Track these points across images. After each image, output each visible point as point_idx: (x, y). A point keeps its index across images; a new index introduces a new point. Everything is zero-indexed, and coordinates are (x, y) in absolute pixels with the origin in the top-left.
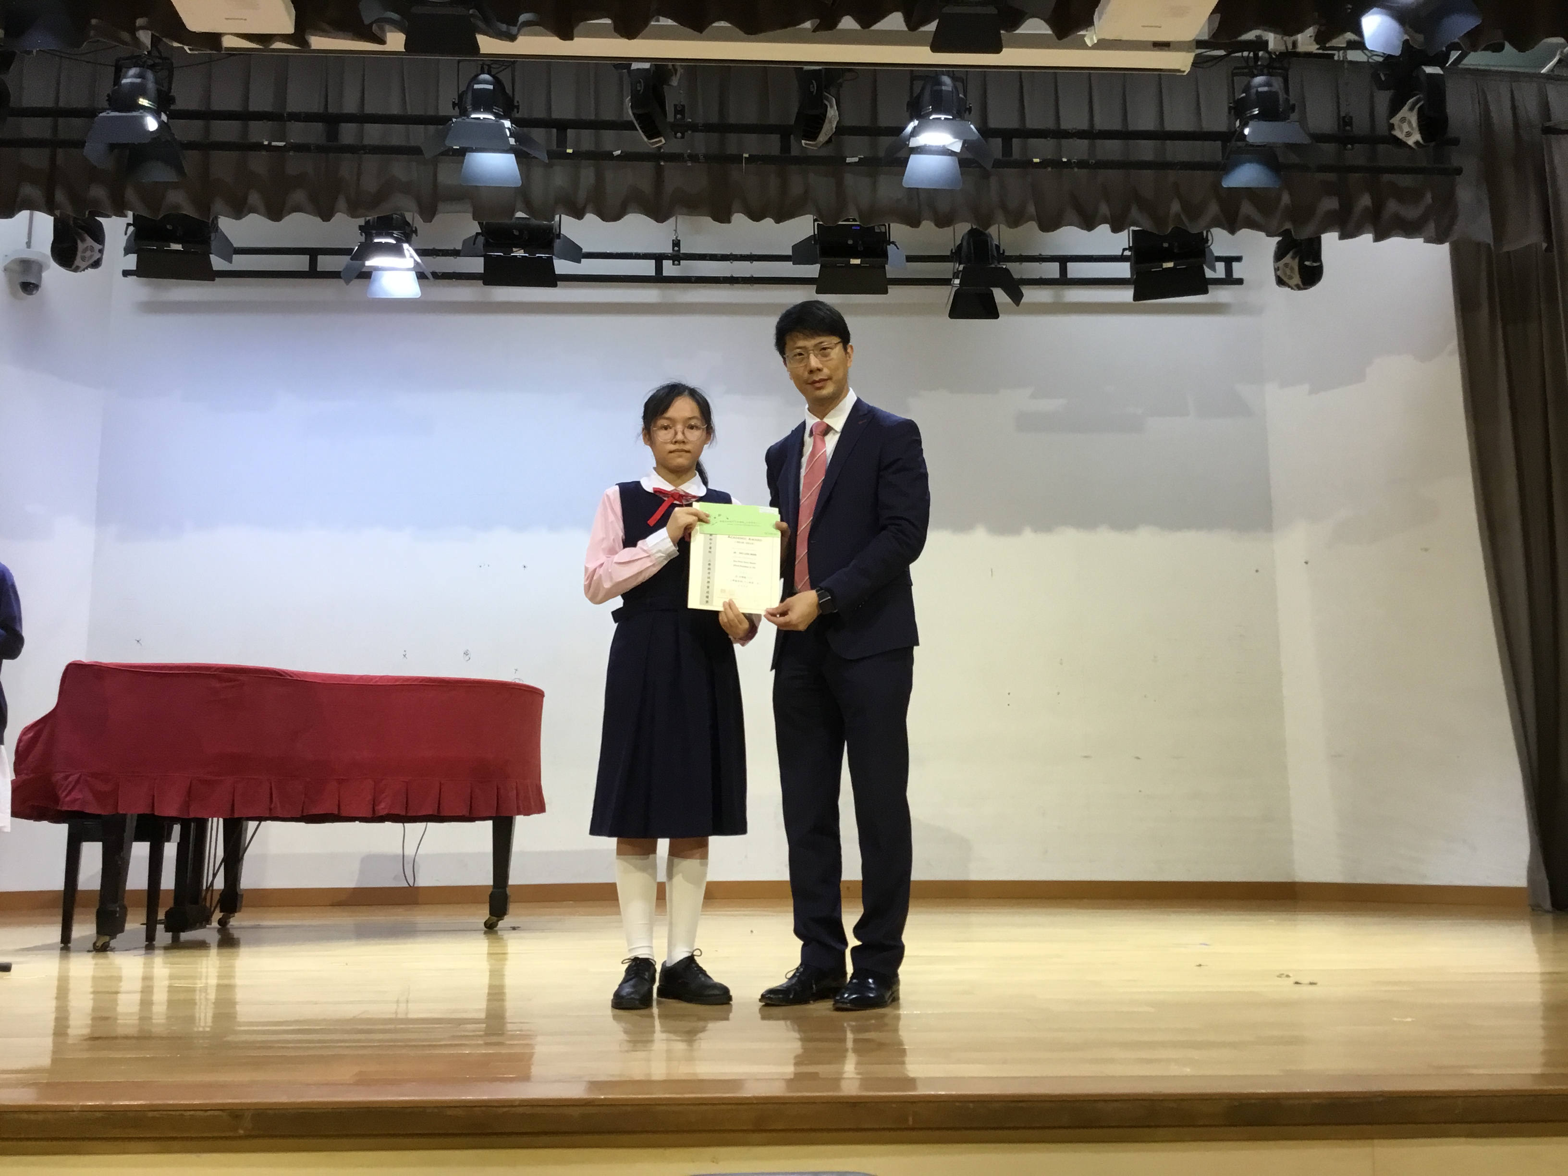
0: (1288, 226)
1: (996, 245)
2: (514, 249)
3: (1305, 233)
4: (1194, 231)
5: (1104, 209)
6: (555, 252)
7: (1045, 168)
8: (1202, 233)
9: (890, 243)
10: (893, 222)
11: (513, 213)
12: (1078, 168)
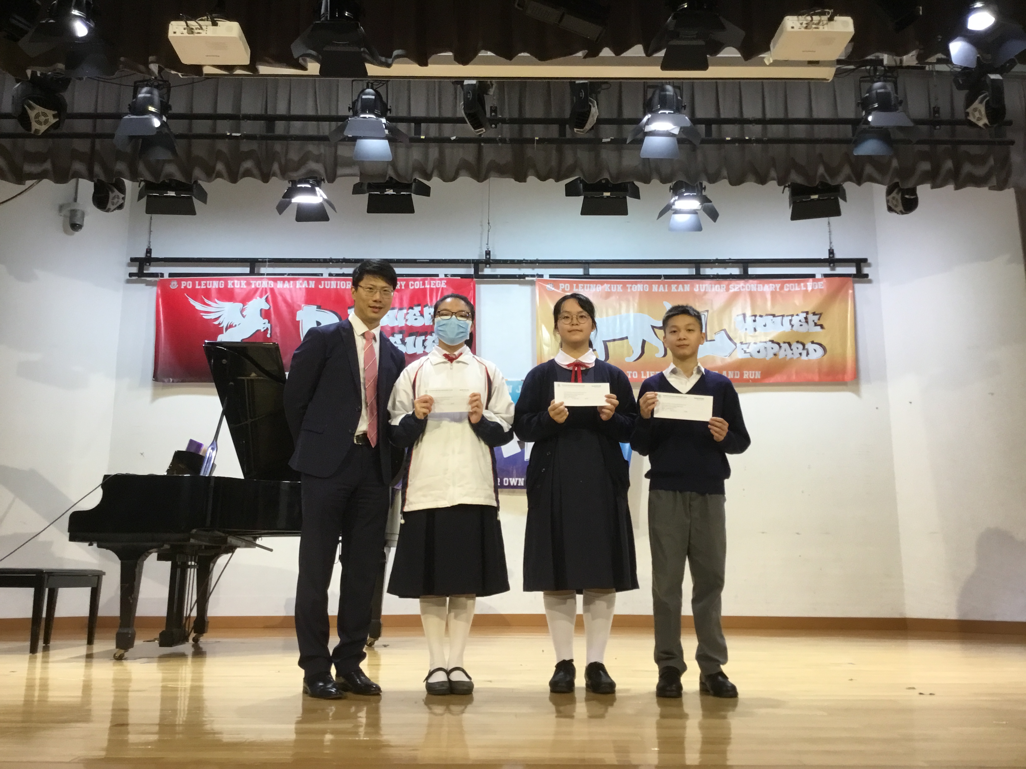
0: (894, 180)
3: (910, 185)
4: (834, 182)
5: (773, 171)
7: (735, 143)
8: (841, 185)
12: (756, 143)
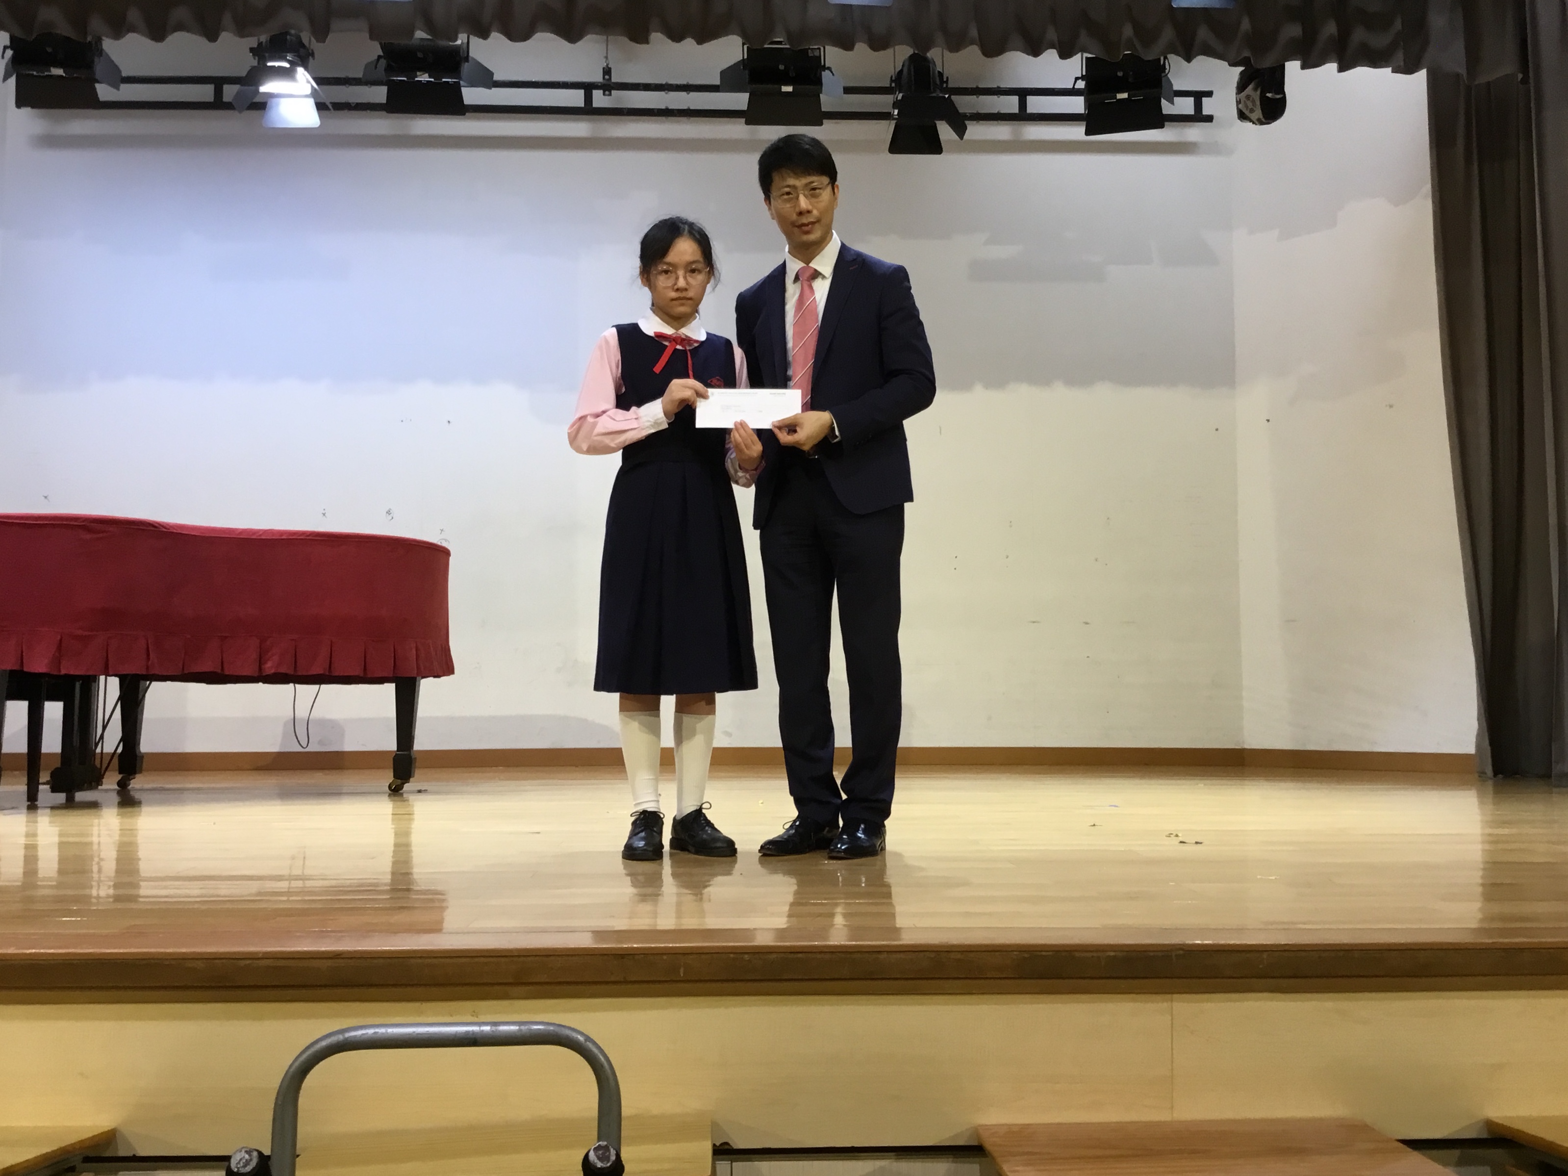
0: (1246, 53)
1: (939, 72)
2: (418, 73)
3: (1267, 62)
4: (1149, 56)
5: (1051, 34)
6: (463, 78)
8: (1159, 59)
9: (824, 68)
10: (828, 45)
11: (412, 33)
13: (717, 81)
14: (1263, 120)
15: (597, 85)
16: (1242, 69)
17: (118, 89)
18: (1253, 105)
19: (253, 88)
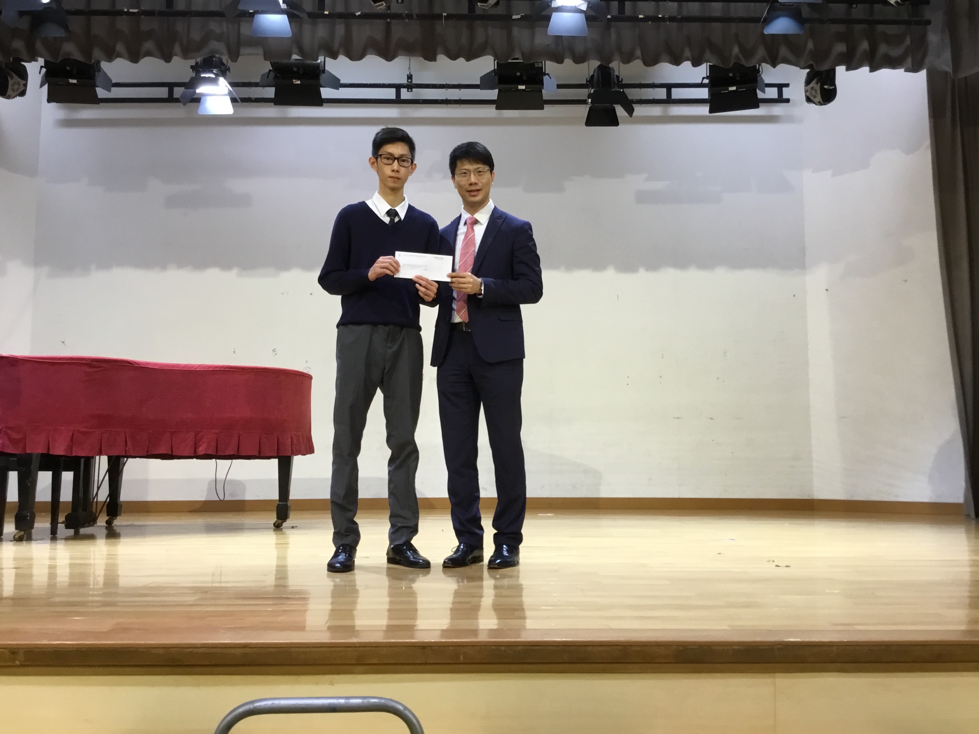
1: (617, 75)
2: (294, 81)
3: (825, 67)
6: (321, 83)
7: (648, 21)
9: (545, 74)
10: (547, 61)
11: (290, 56)
12: (670, 22)
13: (478, 82)
14: (822, 102)
15: (404, 85)
16: (808, 70)
17: (109, 90)
18: (816, 93)
19: (192, 90)
